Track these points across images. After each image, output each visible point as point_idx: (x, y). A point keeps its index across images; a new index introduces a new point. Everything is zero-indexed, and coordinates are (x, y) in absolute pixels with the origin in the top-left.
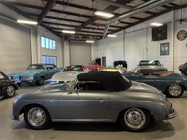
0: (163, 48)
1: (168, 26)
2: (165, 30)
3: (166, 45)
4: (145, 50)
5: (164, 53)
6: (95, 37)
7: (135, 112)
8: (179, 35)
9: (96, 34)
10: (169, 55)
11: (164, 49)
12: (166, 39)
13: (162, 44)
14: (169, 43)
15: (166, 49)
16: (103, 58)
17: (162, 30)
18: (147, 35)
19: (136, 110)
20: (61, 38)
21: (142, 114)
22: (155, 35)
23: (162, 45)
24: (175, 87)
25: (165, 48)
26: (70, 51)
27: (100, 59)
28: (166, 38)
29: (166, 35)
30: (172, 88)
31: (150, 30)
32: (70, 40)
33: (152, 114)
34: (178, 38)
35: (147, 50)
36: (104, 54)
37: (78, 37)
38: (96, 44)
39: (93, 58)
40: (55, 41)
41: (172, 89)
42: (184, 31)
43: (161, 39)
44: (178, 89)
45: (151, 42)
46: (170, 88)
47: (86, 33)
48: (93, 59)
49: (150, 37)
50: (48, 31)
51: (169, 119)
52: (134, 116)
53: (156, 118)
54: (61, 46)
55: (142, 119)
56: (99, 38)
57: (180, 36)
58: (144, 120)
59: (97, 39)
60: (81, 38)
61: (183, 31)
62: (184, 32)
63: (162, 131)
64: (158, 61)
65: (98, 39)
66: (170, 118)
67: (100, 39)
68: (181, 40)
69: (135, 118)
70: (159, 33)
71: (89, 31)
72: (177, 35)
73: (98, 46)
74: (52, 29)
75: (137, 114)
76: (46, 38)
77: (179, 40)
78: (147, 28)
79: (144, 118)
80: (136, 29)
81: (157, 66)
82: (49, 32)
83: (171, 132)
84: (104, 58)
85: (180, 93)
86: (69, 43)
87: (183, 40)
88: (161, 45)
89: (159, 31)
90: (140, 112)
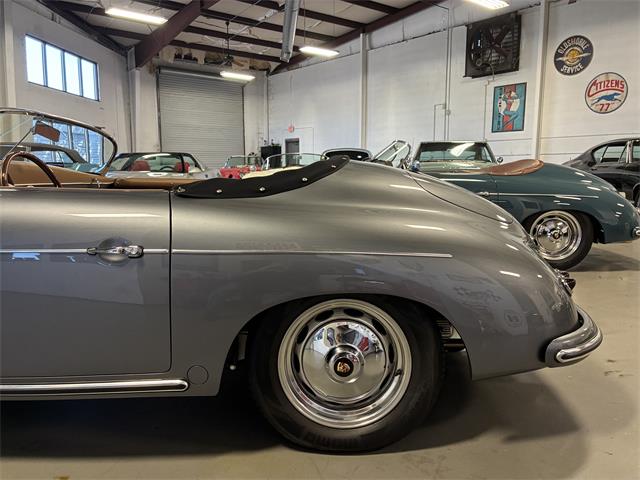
0: (504, 103)
1: (525, 20)
2: (513, 33)
3: (513, 94)
4: (441, 112)
5: (505, 123)
6: (260, 63)
7: (353, 326)
8: (562, 55)
9: (261, 50)
10: (522, 129)
11: (506, 110)
12: (517, 69)
13: (501, 87)
14: (525, 84)
15: (515, 107)
16: (288, 142)
17: (502, 36)
18: (449, 54)
19: (355, 313)
20: (124, 58)
21: (389, 338)
22: (478, 56)
23: (500, 91)
24: (556, 222)
25: (509, 105)
26: (159, 110)
27: (276, 149)
28: (515, 67)
29: (517, 54)
30: (541, 228)
31: (461, 37)
32: (159, 68)
33: (456, 336)
34: (559, 65)
35: (448, 113)
36: (292, 129)
37: (189, 58)
38: (264, 91)
39: (253, 142)
40: (95, 63)
41: (545, 233)
42: (581, 37)
43: (499, 69)
44: (566, 235)
45: (463, 82)
46: (535, 229)
47: (220, 43)
48: (253, 147)
49: (459, 63)
50: (57, 16)
51: (556, 363)
52: (339, 351)
53: (480, 361)
54: (120, 88)
55: (394, 371)
56: (274, 65)
57: (564, 59)
58: (401, 372)
59: (268, 70)
60: (201, 61)
61: (576, 37)
62: (582, 43)
63: (512, 439)
64: (484, 145)
65: (272, 70)
66: (565, 357)
67: (277, 71)
68: (570, 74)
69: (343, 365)
70: (491, 47)
71: (231, 31)
72: (557, 55)
73: (271, 98)
74: (77, 13)
75: (365, 341)
76: (47, 46)
77: (562, 72)
78: (449, 29)
79: (405, 360)
80: (409, 32)
81: (479, 163)
82: (64, 21)
83: (566, 441)
84: (293, 146)
85: (575, 249)
86: (154, 79)
87: (575, 73)
88: (498, 91)
89: (492, 37)
90: (379, 327)
